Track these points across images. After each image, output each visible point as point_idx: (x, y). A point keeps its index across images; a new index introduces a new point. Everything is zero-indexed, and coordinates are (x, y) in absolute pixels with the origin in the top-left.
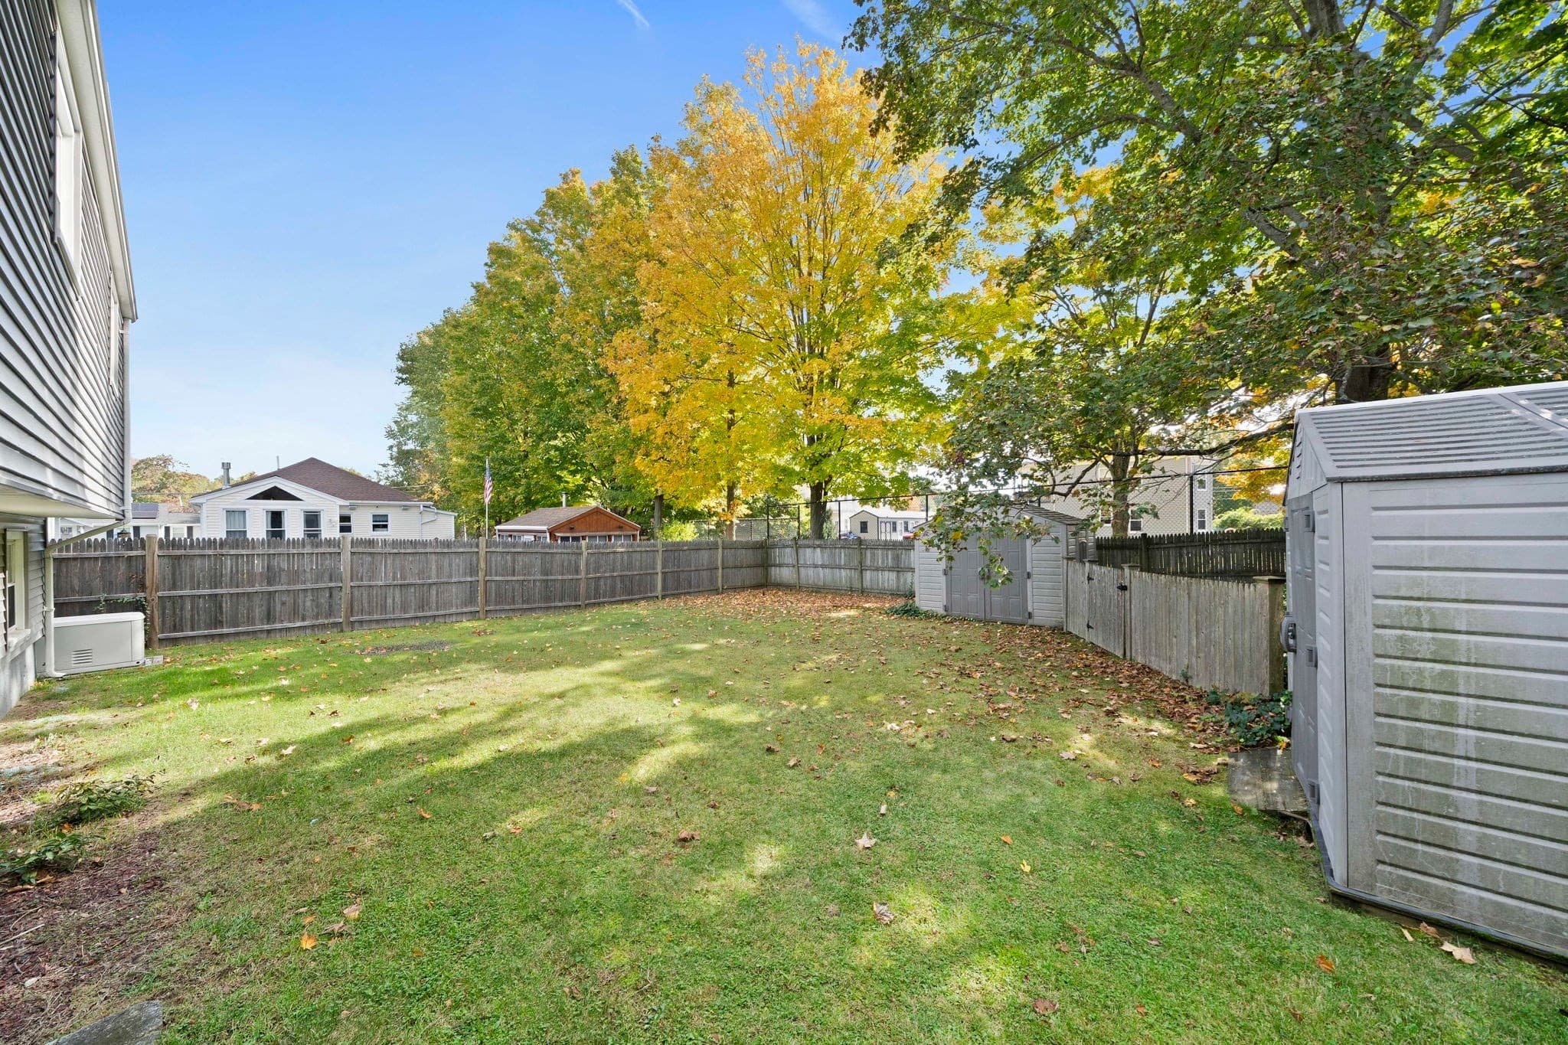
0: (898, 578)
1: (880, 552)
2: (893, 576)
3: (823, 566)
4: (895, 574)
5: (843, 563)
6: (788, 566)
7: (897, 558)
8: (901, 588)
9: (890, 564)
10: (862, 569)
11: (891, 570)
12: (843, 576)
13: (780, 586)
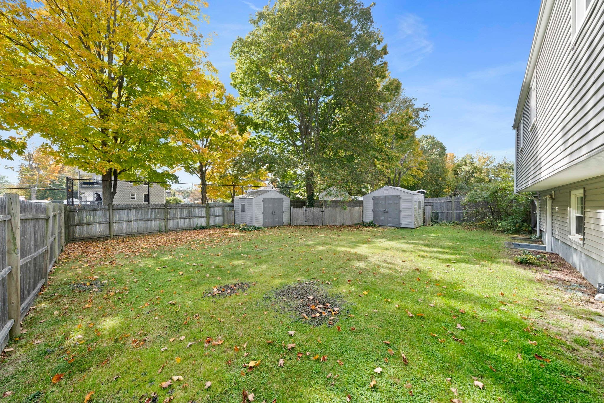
0: (190, 221)
1: (179, 210)
2: (187, 221)
3: (136, 221)
4: (188, 220)
5: (153, 217)
6: (99, 223)
7: (189, 212)
8: (192, 226)
9: (185, 215)
10: (167, 219)
11: (185, 218)
12: (154, 225)
13: (90, 239)
